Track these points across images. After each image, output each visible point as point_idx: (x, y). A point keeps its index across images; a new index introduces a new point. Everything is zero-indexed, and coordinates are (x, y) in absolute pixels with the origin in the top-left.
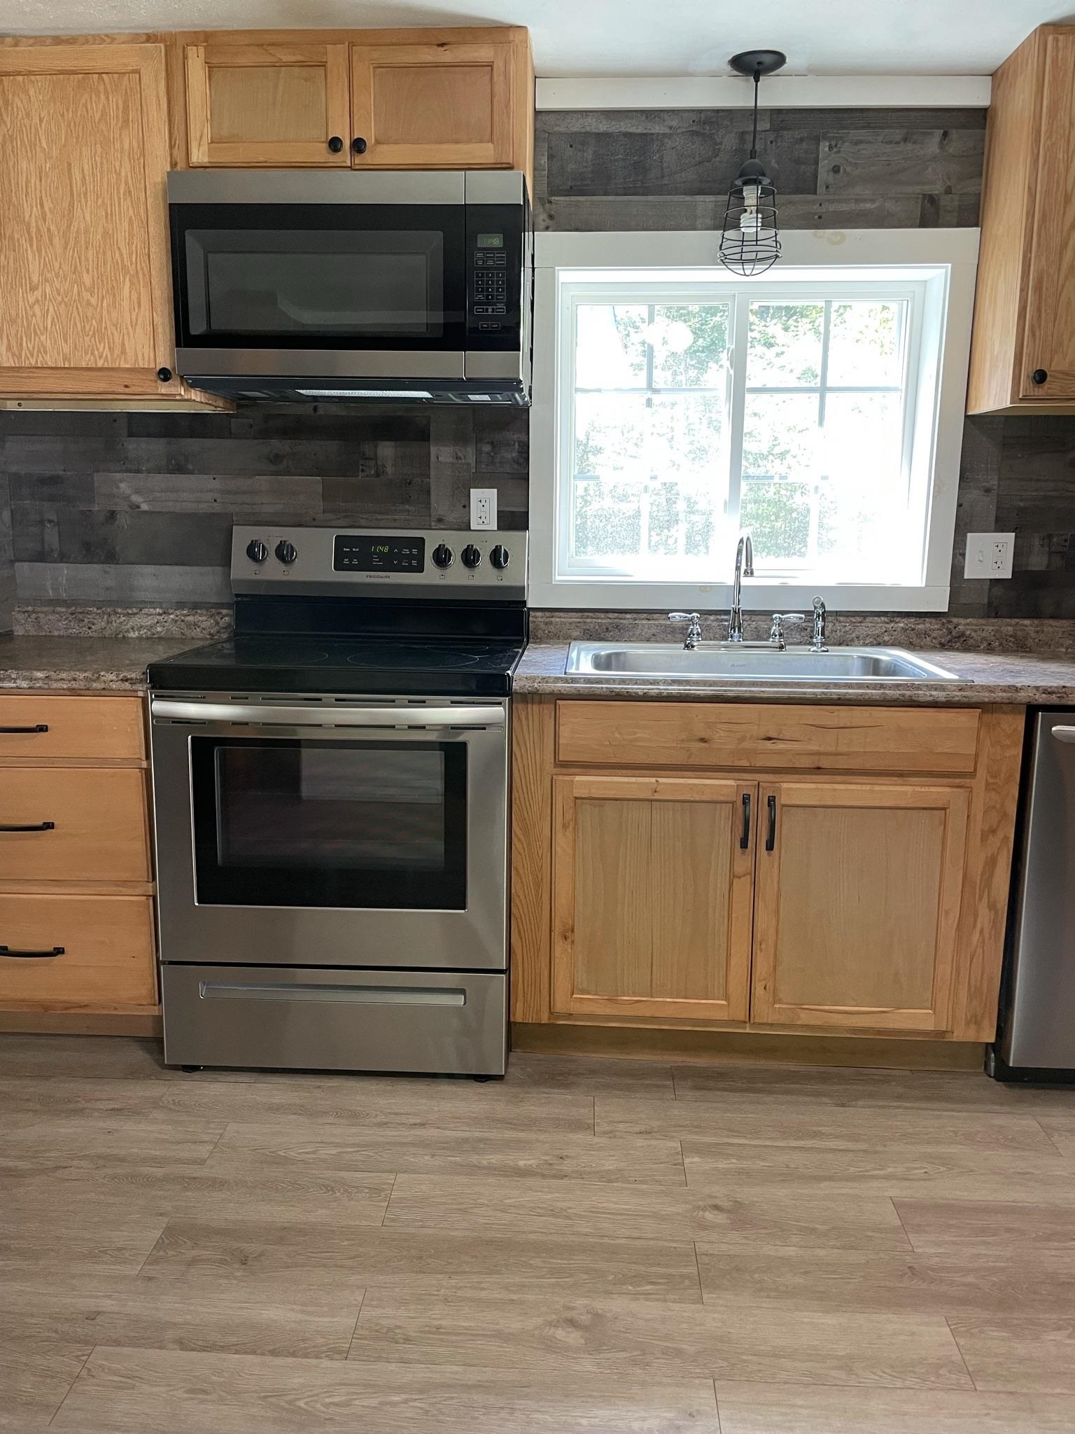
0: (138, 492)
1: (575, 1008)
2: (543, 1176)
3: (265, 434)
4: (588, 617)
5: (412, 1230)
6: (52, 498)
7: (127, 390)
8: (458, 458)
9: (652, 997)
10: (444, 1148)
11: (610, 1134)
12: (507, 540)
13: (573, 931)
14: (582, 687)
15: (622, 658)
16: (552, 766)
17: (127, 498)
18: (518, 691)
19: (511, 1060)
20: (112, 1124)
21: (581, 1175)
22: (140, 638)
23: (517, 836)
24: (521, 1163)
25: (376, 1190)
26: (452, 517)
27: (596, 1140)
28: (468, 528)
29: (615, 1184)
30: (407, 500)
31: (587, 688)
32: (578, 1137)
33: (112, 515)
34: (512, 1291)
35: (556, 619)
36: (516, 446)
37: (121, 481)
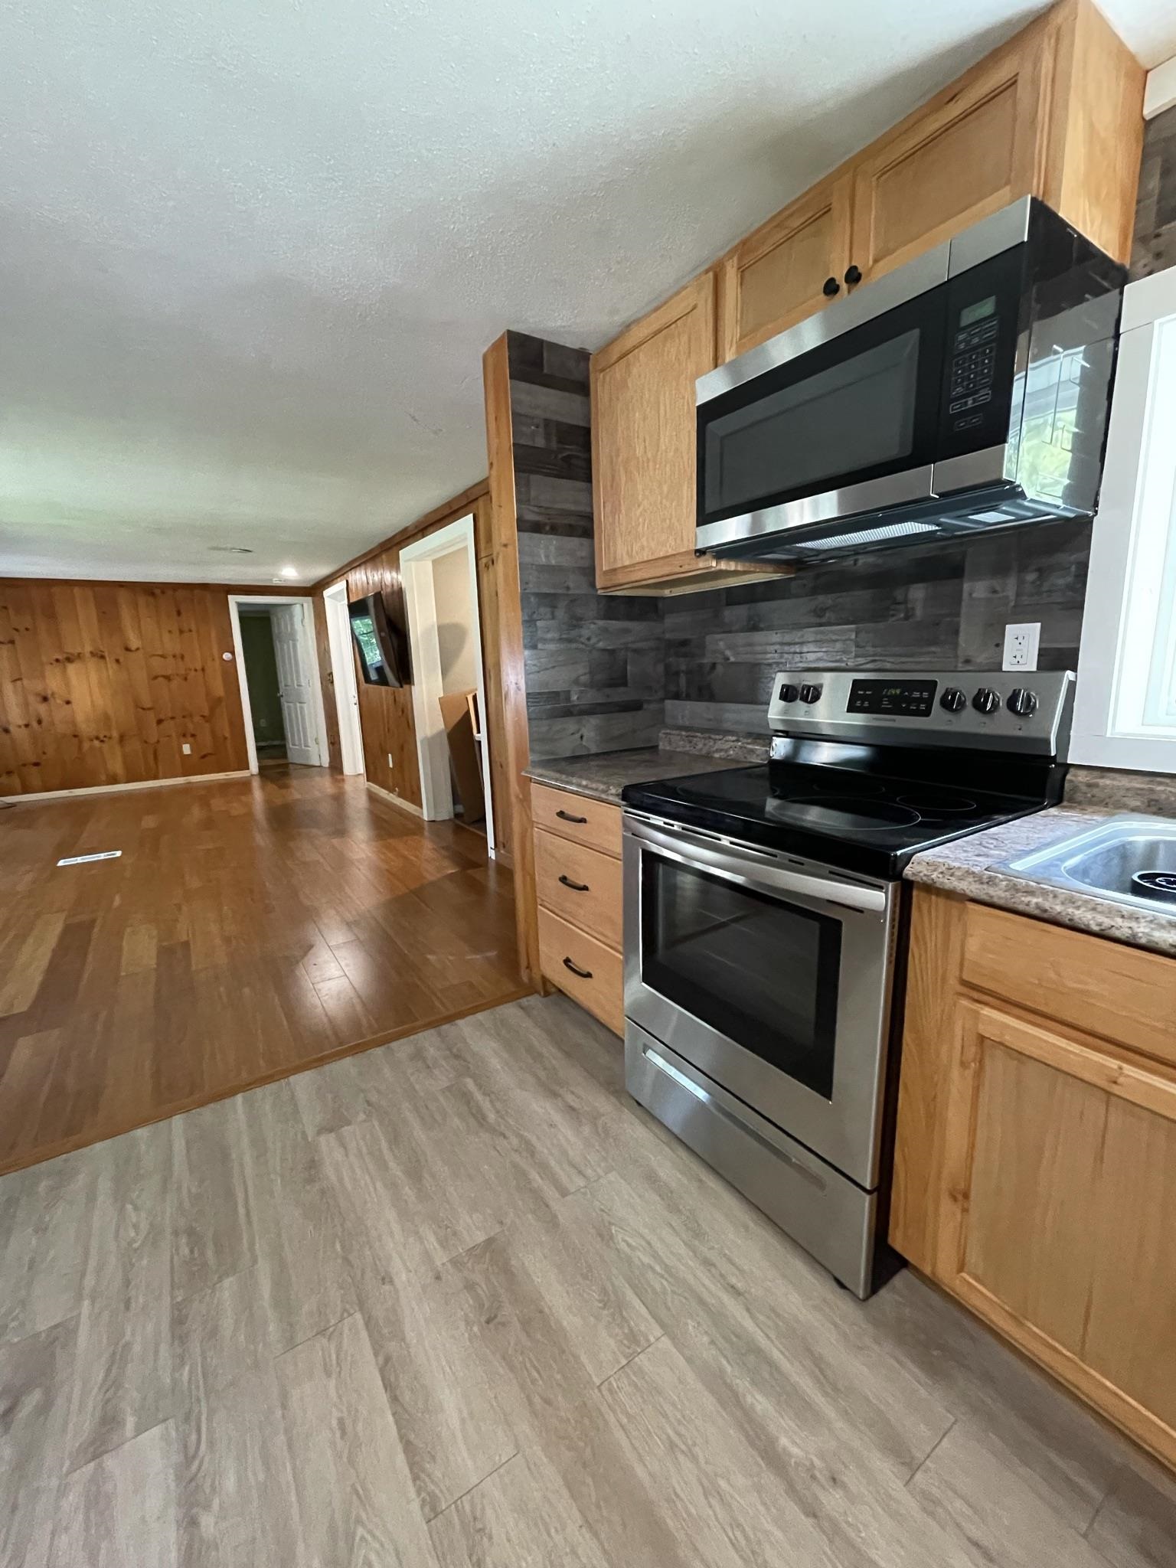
0: (729, 648)
1: (962, 1290)
3: (814, 591)
4: (1160, 783)
5: (612, 1419)
6: (685, 655)
7: (682, 570)
8: (995, 592)
9: (1079, 1359)
16: (957, 981)
17: (723, 653)
18: (913, 879)
21: (833, 1533)
22: (720, 758)
25: (633, 1338)
26: (981, 658)
27: (902, 1494)
28: (998, 667)
30: (934, 642)
32: (883, 1466)
33: (714, 665)
35: (1106, 782)
36: (1073, 568)
37: (721, 640)
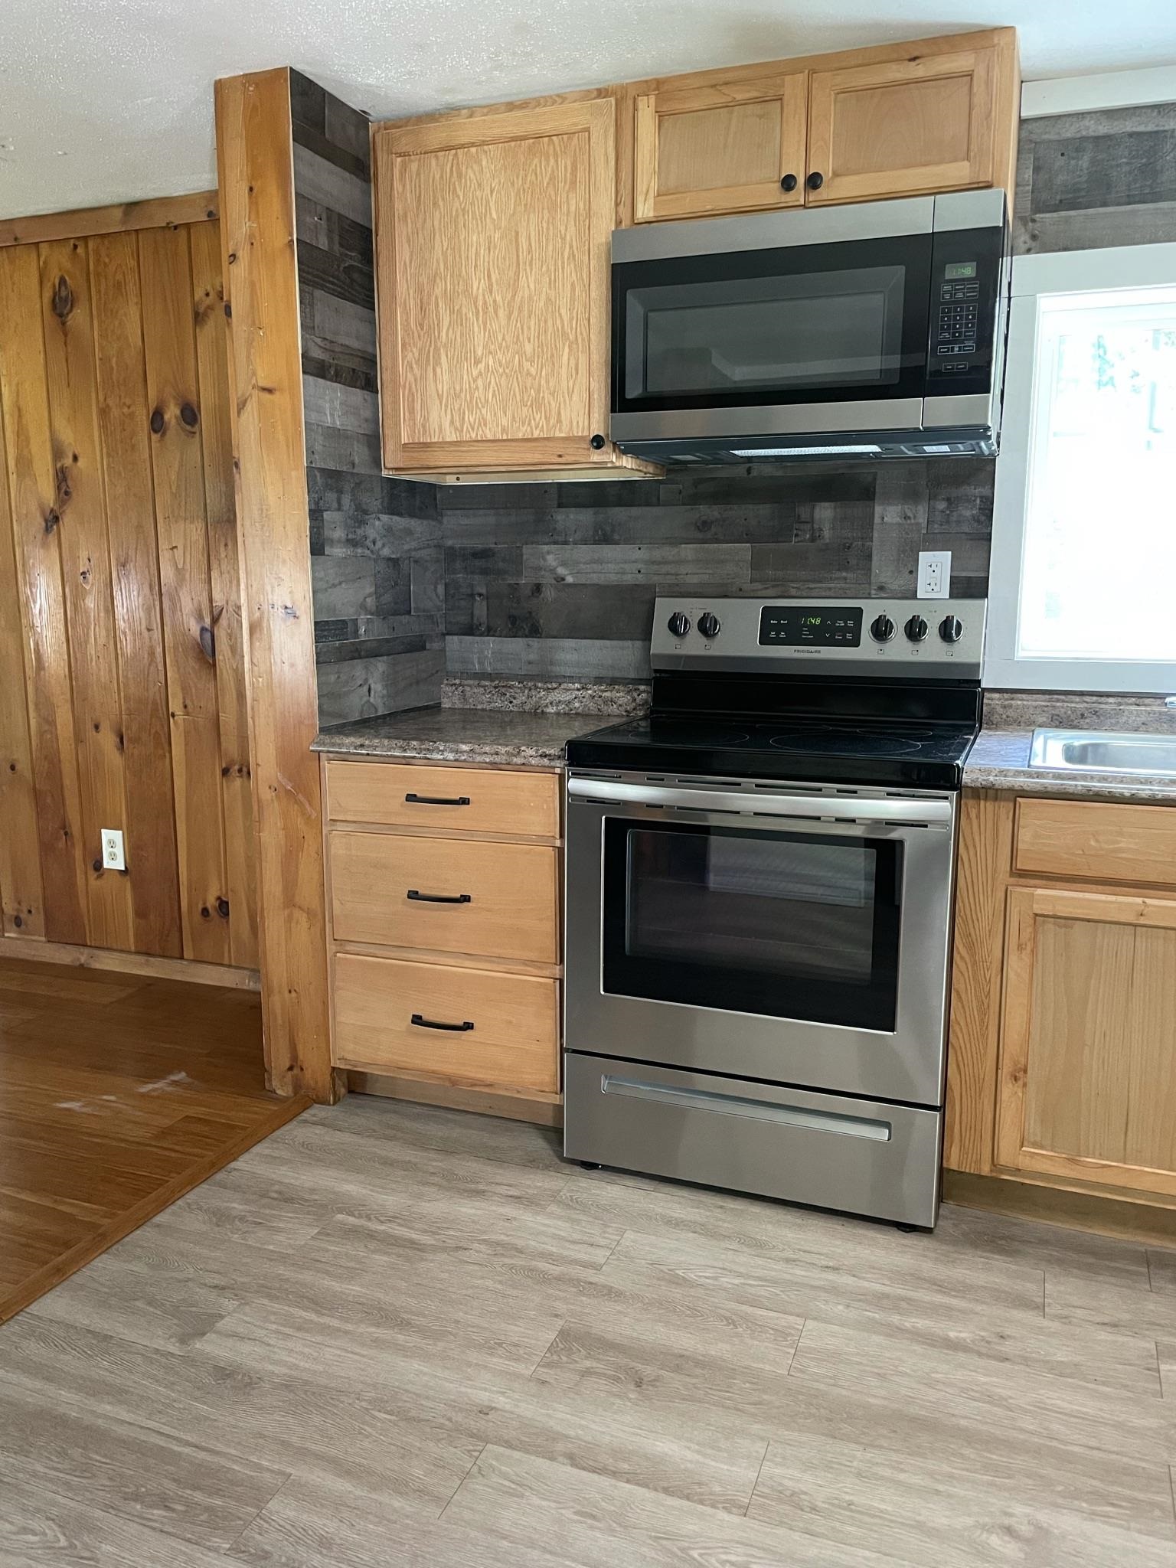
0: (564, 564)
1: (1024, 1163)
2: (980, 1354)
3: (694, 500)
4: (1058, 700)
5: (822, 1387)
6: (485, 572)
7: (560, 460)
8: (906, 518)
9: (1125, 1163)
10: (860, 1300)
11: (1064, 1319)
12: (963, 610)
13: (1025, 1071)
14: (1051, 784)
15: (1101, 750)
16: (1008, 874)
17: (553, 571)
18: (970, 785)
19: (941, 1212)
20: (509, 1210)
21: (1026, 1361)
22: (558, 714)
23: (959, 953)
24: (952, 1334)
25: (782, 1334)
26: (895, 585)
27: (1046, 1323)
28: (914, 596)
29: (1070, 1380)
30: (845, 566)
31: (1057, 784)
32: (1023, 1315)
33: (538, 588)
34: (936, 1479)
35: (1018, 702)
36: (978, 501)
37: (548, 553)
